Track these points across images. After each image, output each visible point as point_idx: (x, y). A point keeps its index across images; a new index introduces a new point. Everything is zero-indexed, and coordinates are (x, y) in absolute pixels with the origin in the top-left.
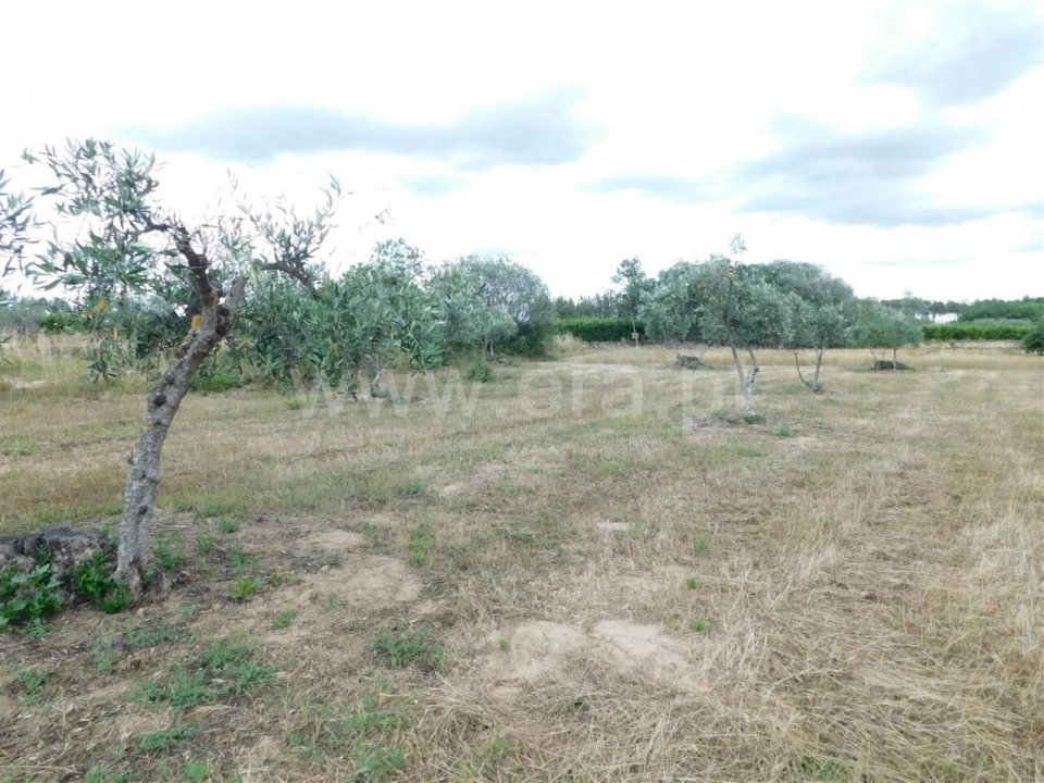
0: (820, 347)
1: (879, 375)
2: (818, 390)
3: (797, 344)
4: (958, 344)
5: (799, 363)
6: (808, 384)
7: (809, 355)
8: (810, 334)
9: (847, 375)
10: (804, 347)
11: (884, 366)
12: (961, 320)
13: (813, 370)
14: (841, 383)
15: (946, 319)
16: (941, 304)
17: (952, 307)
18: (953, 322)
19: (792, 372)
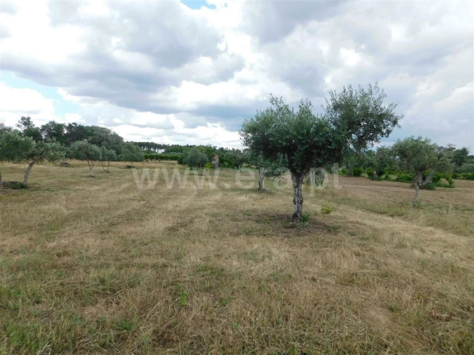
0: (109, 161)
1: (127, 169)
2: (108, 172)
3: (104, 160)
4: (161, 161)
5: (104, 166)
6: (106, 171)
7: (106, 163)
8: (106, 157)
9: (118, 169)
10: (105, 161)
11: (129, 167)
12: (166, 152)
13: (107, 168)
14: (115, 171)
15: (161, 151)
16: (160, 145)
17: (164, 147)
18: (163, 153)
19: (101, 168)
